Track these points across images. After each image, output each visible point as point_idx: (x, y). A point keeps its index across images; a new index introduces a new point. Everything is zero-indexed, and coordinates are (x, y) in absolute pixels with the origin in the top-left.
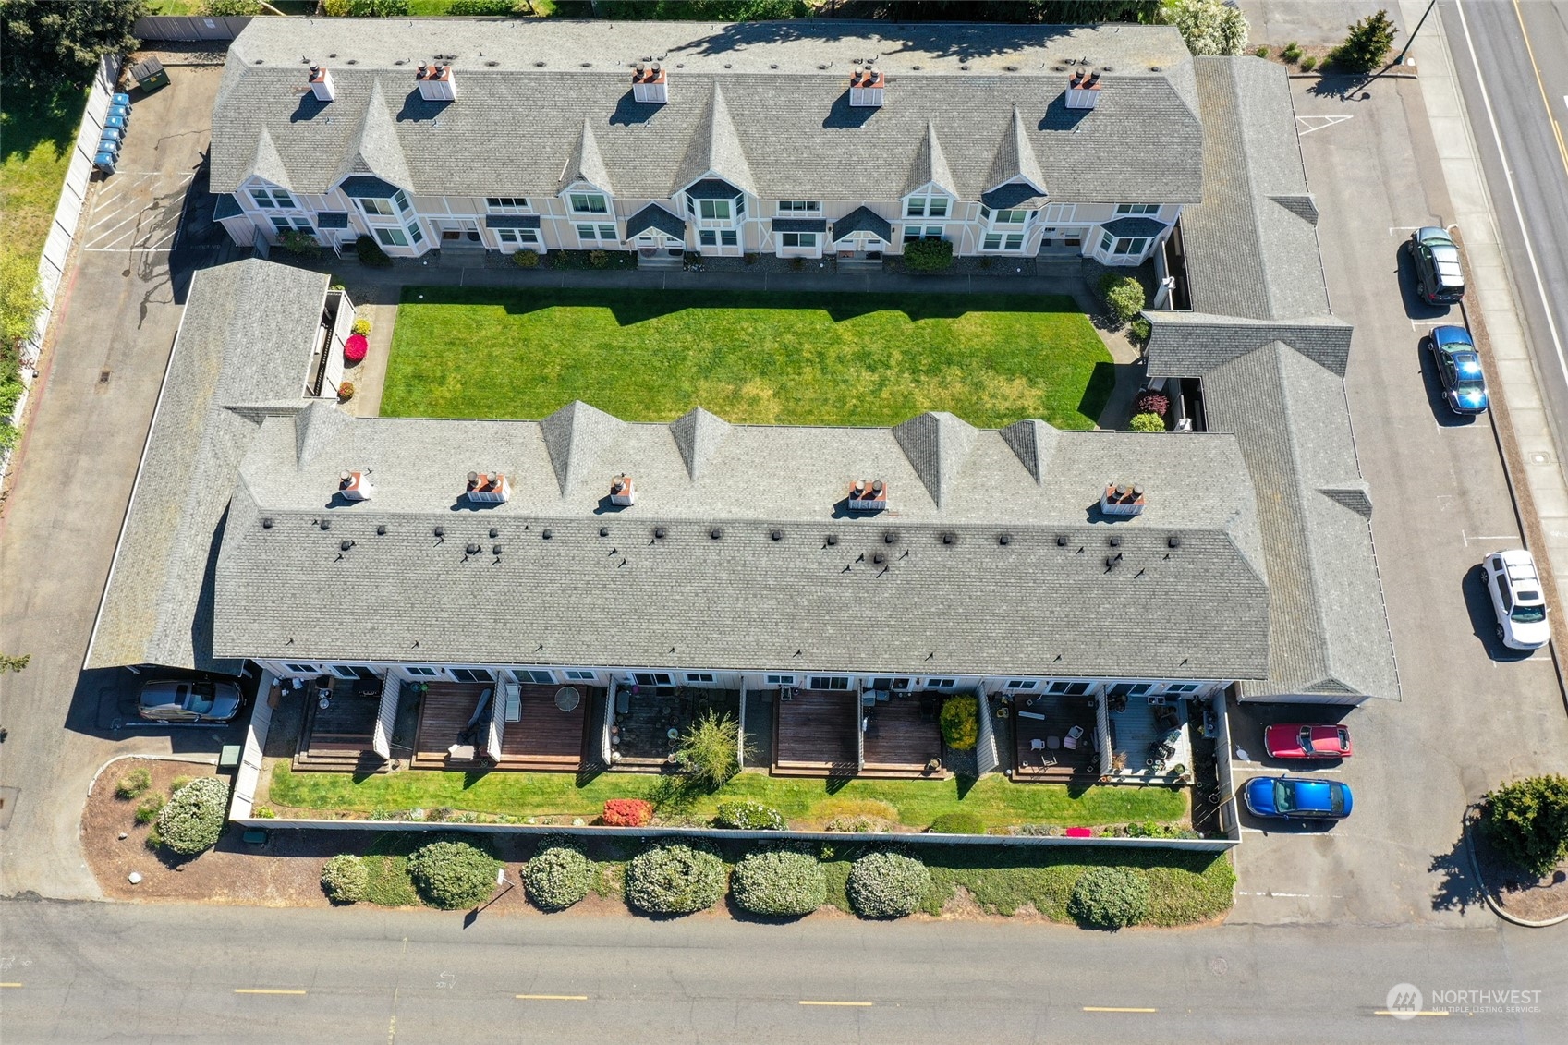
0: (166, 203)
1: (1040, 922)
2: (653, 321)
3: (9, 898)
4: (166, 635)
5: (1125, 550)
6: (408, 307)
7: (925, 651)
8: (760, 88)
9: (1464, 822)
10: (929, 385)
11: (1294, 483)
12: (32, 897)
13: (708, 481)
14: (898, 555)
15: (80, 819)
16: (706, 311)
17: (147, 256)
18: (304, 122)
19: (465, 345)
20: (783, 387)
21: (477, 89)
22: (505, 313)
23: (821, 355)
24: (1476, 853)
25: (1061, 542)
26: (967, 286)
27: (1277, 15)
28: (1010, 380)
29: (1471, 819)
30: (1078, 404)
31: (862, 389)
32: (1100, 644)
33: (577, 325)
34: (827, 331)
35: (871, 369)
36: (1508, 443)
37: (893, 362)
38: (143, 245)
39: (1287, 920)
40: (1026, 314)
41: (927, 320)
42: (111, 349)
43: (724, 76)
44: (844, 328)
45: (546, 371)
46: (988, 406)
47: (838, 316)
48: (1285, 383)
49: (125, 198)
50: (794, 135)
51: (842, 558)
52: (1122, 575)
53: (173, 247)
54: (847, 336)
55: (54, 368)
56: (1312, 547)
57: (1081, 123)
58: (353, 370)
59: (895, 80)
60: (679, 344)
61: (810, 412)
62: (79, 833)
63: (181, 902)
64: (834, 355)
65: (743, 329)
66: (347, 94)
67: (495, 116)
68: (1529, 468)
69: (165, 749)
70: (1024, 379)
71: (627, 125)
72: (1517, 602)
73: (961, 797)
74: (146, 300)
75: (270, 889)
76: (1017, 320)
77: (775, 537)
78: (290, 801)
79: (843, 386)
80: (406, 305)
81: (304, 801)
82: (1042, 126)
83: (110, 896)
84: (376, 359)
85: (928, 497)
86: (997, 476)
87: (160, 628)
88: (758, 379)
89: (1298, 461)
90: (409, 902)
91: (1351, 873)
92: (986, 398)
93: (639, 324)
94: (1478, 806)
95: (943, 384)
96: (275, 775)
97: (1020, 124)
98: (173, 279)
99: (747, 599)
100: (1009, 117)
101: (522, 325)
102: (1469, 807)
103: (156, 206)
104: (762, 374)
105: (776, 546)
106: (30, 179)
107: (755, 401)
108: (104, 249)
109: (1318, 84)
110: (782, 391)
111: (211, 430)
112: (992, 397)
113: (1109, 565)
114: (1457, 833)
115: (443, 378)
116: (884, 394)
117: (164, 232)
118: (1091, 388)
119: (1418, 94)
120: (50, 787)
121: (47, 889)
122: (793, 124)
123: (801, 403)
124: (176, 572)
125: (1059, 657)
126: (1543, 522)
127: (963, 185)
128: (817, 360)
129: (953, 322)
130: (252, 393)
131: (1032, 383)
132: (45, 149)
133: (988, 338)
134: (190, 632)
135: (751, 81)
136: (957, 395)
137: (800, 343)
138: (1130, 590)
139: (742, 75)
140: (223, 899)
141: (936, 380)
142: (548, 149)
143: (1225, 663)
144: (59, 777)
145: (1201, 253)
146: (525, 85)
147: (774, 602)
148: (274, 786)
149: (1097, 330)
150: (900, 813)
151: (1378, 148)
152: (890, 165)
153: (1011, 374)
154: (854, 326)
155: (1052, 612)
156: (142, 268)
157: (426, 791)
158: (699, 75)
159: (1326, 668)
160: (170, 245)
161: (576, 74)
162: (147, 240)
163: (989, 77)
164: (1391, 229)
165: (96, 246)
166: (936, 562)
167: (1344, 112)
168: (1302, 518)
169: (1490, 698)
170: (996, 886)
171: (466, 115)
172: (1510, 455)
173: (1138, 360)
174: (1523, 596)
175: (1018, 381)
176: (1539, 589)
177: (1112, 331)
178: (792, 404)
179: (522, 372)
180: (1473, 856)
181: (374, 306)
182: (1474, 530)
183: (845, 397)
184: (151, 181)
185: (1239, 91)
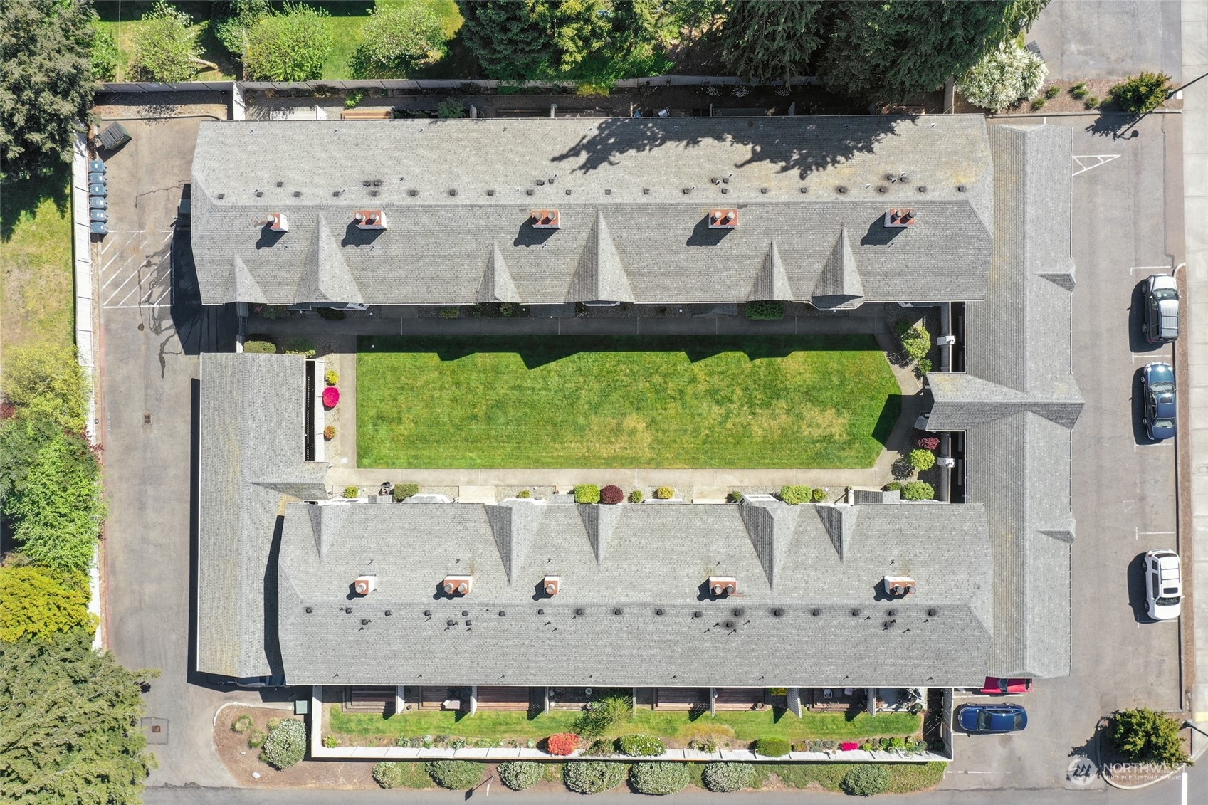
0: (156, 260)
1: (822, 791)
2: (553, 365)
3: (181, 787)
4: (249, 657)
5: (898, 618)
6: (363, 355)
7: (758, 675)
8: (635, 215)
9: (1097, 727)
10: (762, 416)
11: (1022, 528)
12: (193, 786)
13: (610, 564)
14: (743, 622)
15: (212, 739)
16: (594, 355)
17: (153, 311)
18: (267, 249)
19: (412, 390)
20: (653, 421)
21: (404, 220)
22: (439, 360)
23: (681, 392)
24: (1101, 746)
25: (855, 613)
26: (794, 327)
27: (1073, 46)
28: (823, 411)
29: (1102, 726)
30: (872, 430)
31: (712, 421)
32: (875, 670)
33: (496, 370)
34: (686, 371)
35: (719, 403)
36: (1183, 458)
37: (735, 398)
38: (148, 301)
39: (975, 787)
40: (838, 352)
41: (762, 359)
42: (146, 395)
43: (606, 206)
44: (700, 368)
45: (476, 410)
46: (806, 433)
47: (695, 357)
48: (1028, 446)
49: (122, 257)
50: (663, 252)
51: (704, 624)
52: (894, 632)
53: (172, 303)
54: (701, 376)
55: (108, 414)
56: (1028, 577)
57: (895, 240)
58: (332, 412)
59: (746, 206)
60: (574, 385)
61: (674, 441)
62: (214, 747)
63: (288, 788)
64: (691, 392)
65: (621, 370)
66: (298, 225)
67: (421, 241)
68: (1194, 478)
69: (257, 700)
70: (834, 410)
71: (528, 246)
72: (1162, 594)
73: (776, 722)
74: (162, 352)
75: (341, 780)
76: (831, 358)
77: (659, 612)
78: (345, 731)
79: (698, 419)
80: (362, 354)
81: (354, 731)
82: (864, 242)
83: (243, 784)
84: (347, 401)
85: (764, 578)
86: (813, 553)
87: (244, 653)
88: (634, 414)
89: (1028, 510)
90: (430, 785)
91: (1020, 758)
92: (804, 427)
93: (542, 367)
94: (1108, 719)
95: (773, 416)
96: (331, 714)
97: (846, 242)
98: (178, 331)
99: (640, 648)
100: (838, 235)
101: (453, 371)
102: (1102, 718)
103: (149, 264)
104: (638, 409)
105: (660, 618)
106: (42, 238)
107: (633, 433)
108: (119, 307)
109: (1097, 122)
110: (652, 424)
111: (245, 503)
112: (809, 426)
113: (886, 626)
114: (1091, 733)
115: (400, 418)
116: (729, 426)
117: (161, 289)
118: (883, 417)
119: (1179, 130)
120: (188, 720)
121: (203, 782)
122: (663, 243)
123: (667, 434)
124: (245, 612)
125: (847, 677)
126: (1195, 520)
127: (798, 289)
128: (679, 397)
129: (782, 361)
130: (268, 467)
131: (839, 413)
132: (47, 207)
133: (808, 375)
134: (264, 652)
135: (628, 209)
136: (783, 425)
137: (666, 383)
138: (899, 640)
139: (620, 204)
140: (313, 786)
141: (769, 412)
142: (466, 266)
143: (957, 678)
144: (192, 713)
145: (978, 322)
146: (443, 215)
147: (658, 649)
148: (333, 722)
149: (891, 365)
150: (736, 733)
151: (1135, 188)
152: (740, 274)
153: (823, 406)
154: (706, 366)
155: (845, 652)
156: (152, 322)
157: (431, 724)
158: (585, 205)
159: (1023, 665)
160: (169, 301)
161: (483, 205)
162: (150, 296)
163: (824, 203)
164: (1132, 268)
165: (111, 303)
166: (769, 626)
167: (1114, 151)
168: (1024, 555)
169: (1130, 648)
170: (796, 773)
171: (397, 240)
172: (1182, 468)
173: (920, 392)
174: (1167, 591)
175: (829, 412)
176: (1179, 586)
177: (902, 366)
178: (660, 435)
179: (458, 413)
180: (1098, 748)
181: (338, 355)
182: (1145, 527)
183: (699, 428)
184: (140, 238)
185: (1029, 169)
